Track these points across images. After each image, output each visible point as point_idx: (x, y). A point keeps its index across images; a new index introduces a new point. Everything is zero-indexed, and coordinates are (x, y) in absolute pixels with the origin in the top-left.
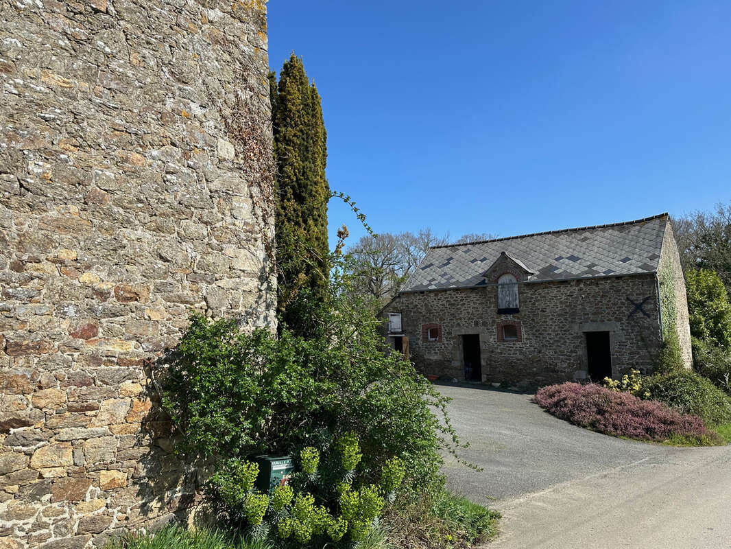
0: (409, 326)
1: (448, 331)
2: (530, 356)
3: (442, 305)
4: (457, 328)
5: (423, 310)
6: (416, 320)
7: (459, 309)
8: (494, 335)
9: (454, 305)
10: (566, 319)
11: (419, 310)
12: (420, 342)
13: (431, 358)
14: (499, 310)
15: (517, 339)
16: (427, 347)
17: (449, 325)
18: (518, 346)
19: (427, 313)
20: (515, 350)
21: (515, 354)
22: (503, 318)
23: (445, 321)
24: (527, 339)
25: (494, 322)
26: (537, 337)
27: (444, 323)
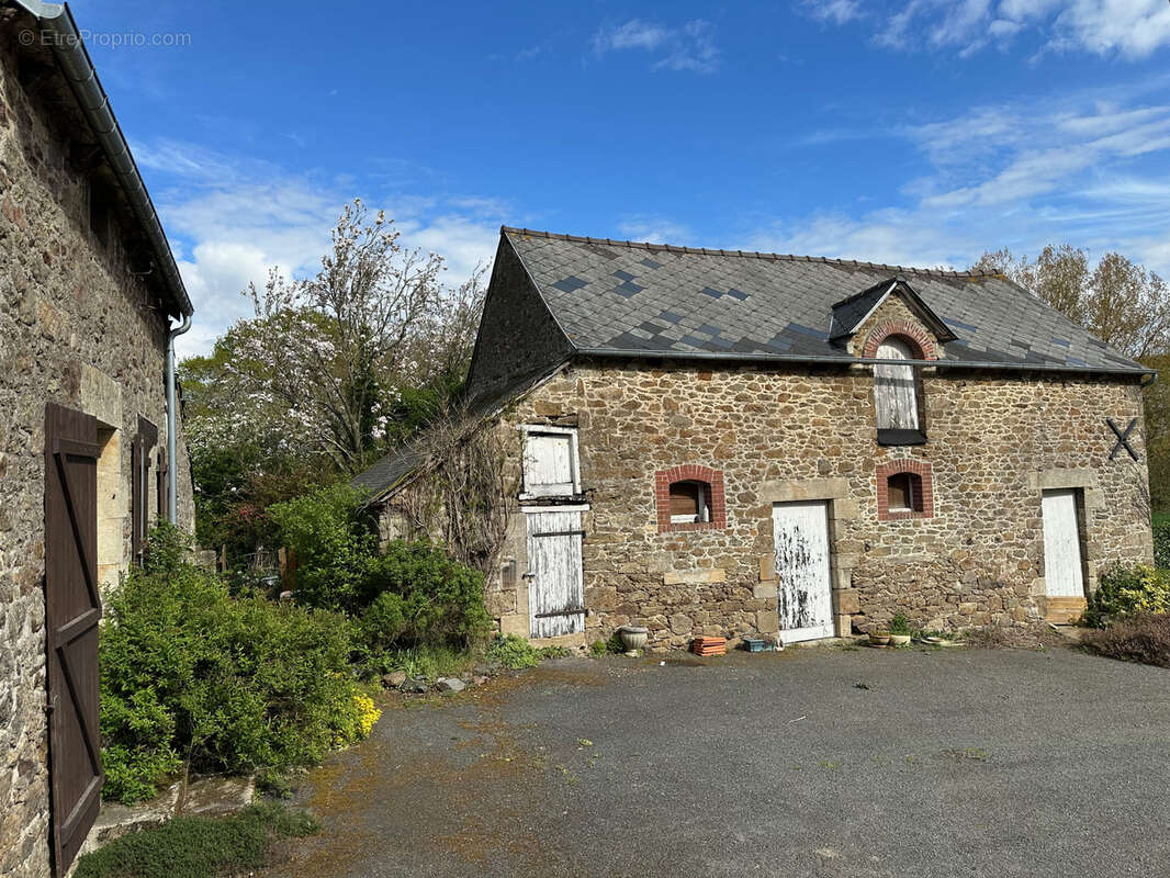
0: (604, 475)
1: (742, 491)
3: (722, 408)
4: (770, 483)
5: (660, 422)
6: (634, 456)
7: (772, 424)
8: (871, 501)
9: (759, 409)
11: (645, 421)
12: (649, 529)
13: (689, 580)
14: (881, 432)
15: (922, 510)
16: (673, 547)
17: (747, 471)
18: (925, 528)
19: (673, 434)
20: (919, 540)
21: (919, 549)
22: (891, 453)
23: (736, 460)
24: (944, 509)
25: (868, 465)
26: (963, 503)
27: (730, 466)
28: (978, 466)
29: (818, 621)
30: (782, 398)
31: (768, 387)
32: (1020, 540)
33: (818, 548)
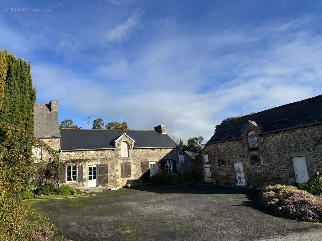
0: (212, 160)
1: (228, 161)
2: (266, 171)
3: (224, 149)
4: (232, 160)
5: (217, 152)
6: (214, 157)
7: (232, 150)
8: (249, 162)
9: (229, 148)
10: (281, 151)
11: (215, 152)
12: (217, 167)
13: (223, 174)
16: (220, 169)
17: (228, 158)
18: (260, 167)
19: (218, 153)
20: (259, 169)
21: (259, 171)
22: (251, 153)
23: (226, 156)
24: (264, 163)
25: (248, 155)
26: (268, 161)
27: (226, 157)
28: (271, 153)
29: (243, 182)
30: (232, 146)
31: (230, 144)
32: (284, 169)
33: (242, 170)
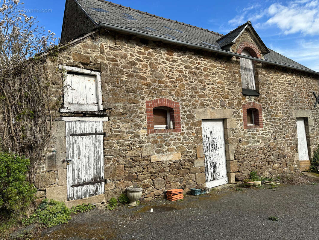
0: (117, 101)
1: (188, 113)
2: (269, 143)
3: (179, 71)
4: (201, 110)
5: (148, 74)
6: (134, 92)
8: (241, 120)
9: (195, 74)
11: (140, 73)
12: (143, 132)
13: (164, 159)
14: (243, 89)
15: (259, 125)
16: (155, 142)
17: (190, 104)
18: (260, 132)
19: (155, 81)
20: (259, 138)
21: (259, 142)
22: (247, 99)
23: (185, 97)
24: (267, 124)
25: (239, 104)
26: (272, 122)
27: (182, 100)
28: (276, 107)
29: (221, 176)
30: (205, 69)
31: (199, 63)
32: (291, 138)
33: (220, 142)
